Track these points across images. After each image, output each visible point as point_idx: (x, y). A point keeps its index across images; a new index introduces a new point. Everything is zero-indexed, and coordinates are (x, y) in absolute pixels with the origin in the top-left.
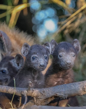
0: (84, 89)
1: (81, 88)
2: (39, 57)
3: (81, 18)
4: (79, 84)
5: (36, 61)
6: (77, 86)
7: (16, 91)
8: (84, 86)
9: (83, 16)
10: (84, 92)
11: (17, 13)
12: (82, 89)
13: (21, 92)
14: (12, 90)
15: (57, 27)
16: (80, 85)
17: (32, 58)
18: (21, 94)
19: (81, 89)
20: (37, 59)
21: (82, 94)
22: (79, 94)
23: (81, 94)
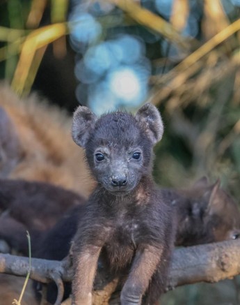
0: (223, 264)
1: (214, 262)
2: (112, 155)
3: (216, 66)
4: (209, 249)
5: (105, 166)
6: (204, 256)
7: (33, 268)
8: (223, 257)
9: (220, 60)
10: (222, 272)
11: (37, 51)
12: (218, 264)
13: (48, 270)
14: (21, 265)
15: (145, 91)
16: (212, 252)
17: (97, 155)
18: (47, 278)
19: (214, 265)
20: (109, 160)
21: (217, 279)
22: (208, 279)
23: (212, 278)
